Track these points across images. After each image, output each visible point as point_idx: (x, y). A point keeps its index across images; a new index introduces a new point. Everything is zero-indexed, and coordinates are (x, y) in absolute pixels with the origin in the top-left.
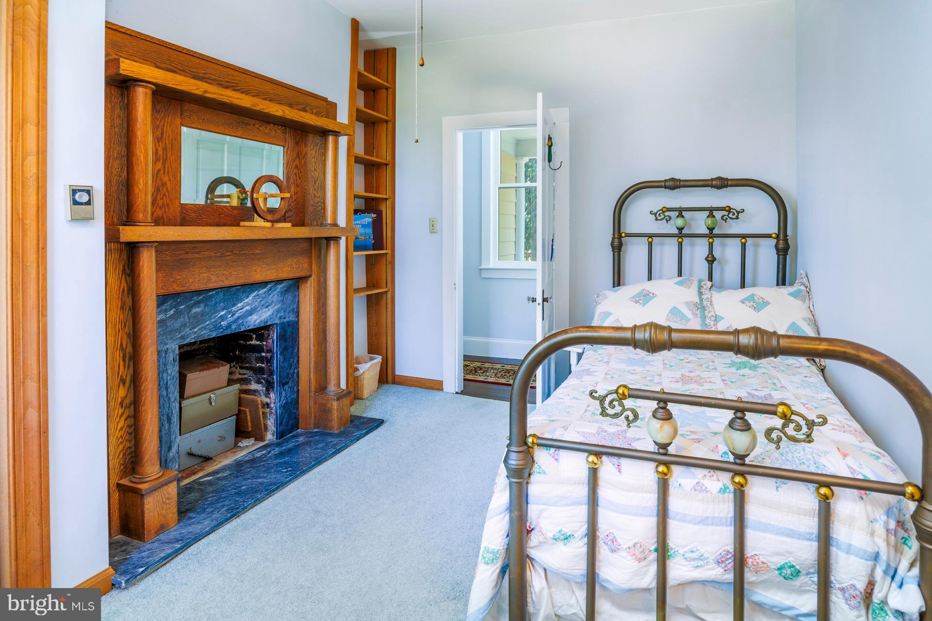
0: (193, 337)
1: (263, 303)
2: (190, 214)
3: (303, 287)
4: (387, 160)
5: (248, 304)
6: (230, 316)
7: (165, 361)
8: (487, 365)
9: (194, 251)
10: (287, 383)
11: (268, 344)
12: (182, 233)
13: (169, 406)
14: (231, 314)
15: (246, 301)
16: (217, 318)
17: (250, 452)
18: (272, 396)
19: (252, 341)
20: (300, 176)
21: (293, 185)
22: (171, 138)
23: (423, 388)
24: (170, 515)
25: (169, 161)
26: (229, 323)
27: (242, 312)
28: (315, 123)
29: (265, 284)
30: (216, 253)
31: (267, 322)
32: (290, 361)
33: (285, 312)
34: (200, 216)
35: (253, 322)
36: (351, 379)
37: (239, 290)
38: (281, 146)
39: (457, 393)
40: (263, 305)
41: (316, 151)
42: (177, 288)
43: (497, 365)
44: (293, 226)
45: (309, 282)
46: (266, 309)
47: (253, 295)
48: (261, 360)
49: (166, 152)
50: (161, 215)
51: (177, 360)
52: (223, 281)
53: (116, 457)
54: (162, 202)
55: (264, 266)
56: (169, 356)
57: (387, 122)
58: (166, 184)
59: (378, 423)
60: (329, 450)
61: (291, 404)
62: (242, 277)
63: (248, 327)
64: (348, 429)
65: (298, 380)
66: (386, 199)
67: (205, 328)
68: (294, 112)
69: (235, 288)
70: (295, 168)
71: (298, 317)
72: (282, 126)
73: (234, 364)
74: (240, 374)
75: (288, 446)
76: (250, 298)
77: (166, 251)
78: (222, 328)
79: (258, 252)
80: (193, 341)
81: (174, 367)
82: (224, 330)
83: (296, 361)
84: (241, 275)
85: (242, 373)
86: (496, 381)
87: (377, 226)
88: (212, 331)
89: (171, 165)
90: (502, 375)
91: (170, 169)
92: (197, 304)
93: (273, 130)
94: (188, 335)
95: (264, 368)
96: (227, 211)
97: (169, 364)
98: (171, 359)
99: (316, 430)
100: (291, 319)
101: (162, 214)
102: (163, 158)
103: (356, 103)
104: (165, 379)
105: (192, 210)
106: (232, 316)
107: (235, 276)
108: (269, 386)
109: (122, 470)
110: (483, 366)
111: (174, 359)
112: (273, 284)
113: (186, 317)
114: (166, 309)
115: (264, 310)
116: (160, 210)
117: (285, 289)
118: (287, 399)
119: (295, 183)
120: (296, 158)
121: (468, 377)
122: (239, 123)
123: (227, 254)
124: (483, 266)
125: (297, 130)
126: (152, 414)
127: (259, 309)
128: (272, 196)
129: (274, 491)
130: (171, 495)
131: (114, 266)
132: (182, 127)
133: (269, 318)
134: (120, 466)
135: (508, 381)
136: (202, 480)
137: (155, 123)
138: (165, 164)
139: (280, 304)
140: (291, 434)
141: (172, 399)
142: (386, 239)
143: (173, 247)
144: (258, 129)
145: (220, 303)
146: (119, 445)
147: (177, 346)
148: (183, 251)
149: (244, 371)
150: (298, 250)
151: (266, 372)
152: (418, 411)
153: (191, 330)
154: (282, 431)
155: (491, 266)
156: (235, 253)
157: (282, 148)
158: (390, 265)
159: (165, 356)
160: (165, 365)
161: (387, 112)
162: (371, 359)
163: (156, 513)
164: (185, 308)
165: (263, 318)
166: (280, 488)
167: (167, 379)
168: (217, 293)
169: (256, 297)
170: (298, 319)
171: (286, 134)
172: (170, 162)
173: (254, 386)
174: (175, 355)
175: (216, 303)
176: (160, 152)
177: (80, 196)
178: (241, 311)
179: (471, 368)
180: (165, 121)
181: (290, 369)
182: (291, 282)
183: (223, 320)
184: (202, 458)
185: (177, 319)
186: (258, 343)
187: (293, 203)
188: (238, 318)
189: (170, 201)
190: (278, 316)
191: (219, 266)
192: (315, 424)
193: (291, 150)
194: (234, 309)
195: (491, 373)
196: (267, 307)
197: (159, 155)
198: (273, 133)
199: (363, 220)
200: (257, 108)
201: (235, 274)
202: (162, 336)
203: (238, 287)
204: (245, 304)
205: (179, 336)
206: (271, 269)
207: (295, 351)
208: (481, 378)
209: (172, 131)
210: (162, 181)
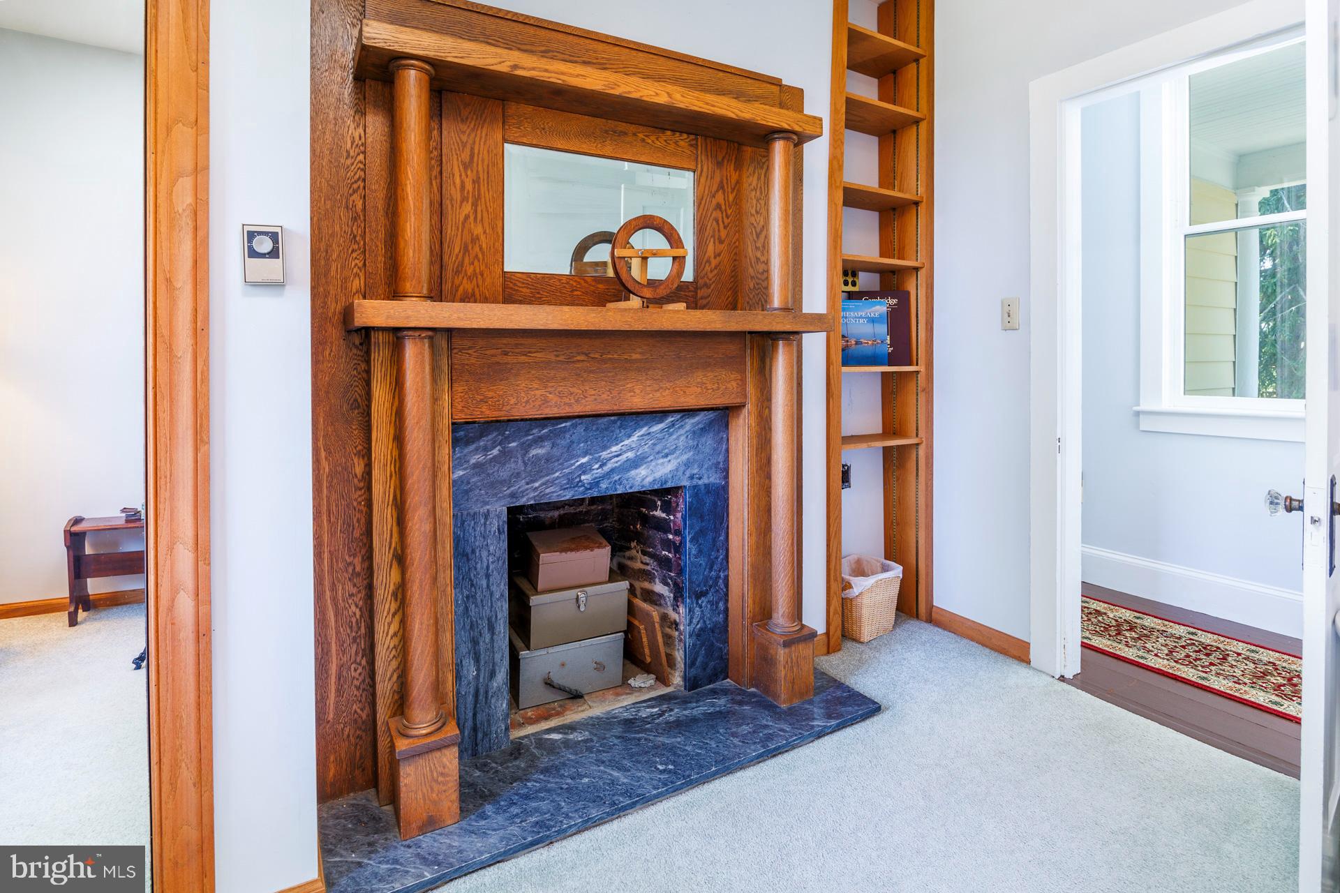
0: (532, 495)
1: (658, 448)
2: (521, 289)
3: (734, 424)
4: (917, 194)
5: (631, 449)
6: (597, 466)
7: (485, 531)
8: (1149, 622)
9: (517, 350)
10: (703, 594)
11: (676, 519)
12: (466, 315)
13: (492, 605)
14: (600, 463)
15: (626, 442)
16: (573, 467)
17: (637, 703)
18: (681, 612)
19: (656, 511)
20: (726, 224)
21: (712, 240)
22: (486, 163)
23: (987, 647)
24: (446, 804)
25: (483, 200)
26: (596, 478)
27: (619, 461)
28: (737, 115)
29: (661, 414)
30: (557, 356)
31: (666, 482)
32: (710, 555)
33: (701, 466)
34: (538, 293)
35: (639, 480)
36: (836, 603)
37: (614, 422)
38: (688, 170)
39: (1062, 679)
40: (658, 453)
41: (759, 178)
42: (488, 412)
43: (1177, 626)
44: (688, 308)
45: (742, 417)
46: (666, 460)
47: (639, 434)
48: (668, 545)
49: (479, 186)
50: (470, 290)
51: (504, 531)
52: (570, 405)
53: (387, 679)
54: (472, 268)
55: (648, 383)
56: (490, 524)
57: (917, 122)
58: (478, 239)
59: (868, 708)
60: (752, 747)
61: (713, 632)
62: (606, 400)
63: (631, 488)
64: (808, 707)
65: (727, 590)
66: (916, 269)
67: (553, 482)
68: (693, 96)
69: (606, 419)
70: (715, 209)
71: (726, 477)
72: (689, 134)
73: (635, 544)
74: (642, 562)
75: (695, 712)
76: (635, 438)
77: (470, 348)
78: (583, 486)
79: (635, 356)
80: (532, 502)
81: (499, 543)
82: (587, 489)
83: (721, 557)
84: (604, 396)
85: (644, 561)
86: (1170, 671)
87: (900, 322)
88: (565, 489)
89: (486, 207)
90: (1188, 656)
91: (485, 214)
92: (539, 441)
93: (671, 142)
94: (523, 492)
95: (671, 559)
96: (585, 284)
97: (491, 537)
98: (495, 528)
99: (753, 690)
100: (712, 480)
101: (473, 290)
102: (474, 196)
103: (844, 86)
104: (485, 560)
105: (523, 283)
106: (601, 466)
107: (595, 398)
108: (678, 592)
109: (396, 701)
110: (1138, 621)
111: (499, 529)
112: (678, 416)
113: (520, 461)
114: (486, 445)
115: (661, 461)
116: (469, 282)
117: (701, 426)
118: (705, 622)
119: (717, 237)
120: (717, 191)
121: (1097, 642)
122: (606, 132)
123: (579, 358)
124: (1144, 406)
125: (720, 139)
126: (421, 624)
127: (652, 457)
128: (655, 254)
129: (624, 808)
130: (447, 770)
131: (383, 370)
132: (505, 145)
133: (670, 476)
134: (393, 694)
135: (1204, 678)
136: (547, 736)
137: (459, 137)
138: (476, 206)
139: (692, 453)
140: (711, 686)
141: (497, 595)
142: (917, 345)
143: (481, 343)
144: (643, 140)
145: (579, 443)
146: (391, 660)
147: (505, 509)
148: (500, 350)
149: (646, 559)
150: (716, 356)
151: (673, 568)
152: (961, 702)
153: (528, 484)
154: (695, 677)
155: (1165, 406)
156: (593, 358)
157: (692, 174)
158: (924, 394)
159: (485, 524)
160: (484, 537)
161: (918, 104)
162: (885, 569)
163: (420, 795)
164: (517, 446)
165: (658, 475)
166: (638, 806)
167: (488, 560)
168: (574, 426)
169: (646, 438)
170: (727, 483)
171: (697, 149)
172: (486, 203)
173: (659, 588)
174: (501, 523)
175: (572, 442)
176: (469, 186)
177: (261, 243)
178: (616, 459)
179: (1107, 621)
180: (476, 135)
181: (711, 569)
182: (711, 415)
183: (584, 473)
184: (567, 693)
185: (504, 464)
186: (664, 515)
187: (711, 271)
188: (612, 470)
189: (486, 266)
190: (688, 474)
191: (564, 379)
192: (752, 679)
193: (707, 177)
194: (604, 454)
195: (1158, 645)
196: (666, 456)
197: (466, 192)
198: (672, 147)
199: (870, 310)
200: (617, 92)
201: (594, 395)
202: (480, 490)
203: (612, 418)
204: (624, 448)
205: (508, 492)
206: (662, 388)
207: (722, 538)
208: (1130, 653)
209: (488, 151)
210: (472, 235)
